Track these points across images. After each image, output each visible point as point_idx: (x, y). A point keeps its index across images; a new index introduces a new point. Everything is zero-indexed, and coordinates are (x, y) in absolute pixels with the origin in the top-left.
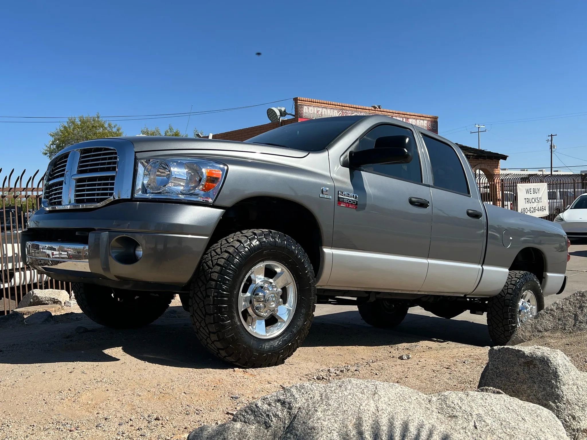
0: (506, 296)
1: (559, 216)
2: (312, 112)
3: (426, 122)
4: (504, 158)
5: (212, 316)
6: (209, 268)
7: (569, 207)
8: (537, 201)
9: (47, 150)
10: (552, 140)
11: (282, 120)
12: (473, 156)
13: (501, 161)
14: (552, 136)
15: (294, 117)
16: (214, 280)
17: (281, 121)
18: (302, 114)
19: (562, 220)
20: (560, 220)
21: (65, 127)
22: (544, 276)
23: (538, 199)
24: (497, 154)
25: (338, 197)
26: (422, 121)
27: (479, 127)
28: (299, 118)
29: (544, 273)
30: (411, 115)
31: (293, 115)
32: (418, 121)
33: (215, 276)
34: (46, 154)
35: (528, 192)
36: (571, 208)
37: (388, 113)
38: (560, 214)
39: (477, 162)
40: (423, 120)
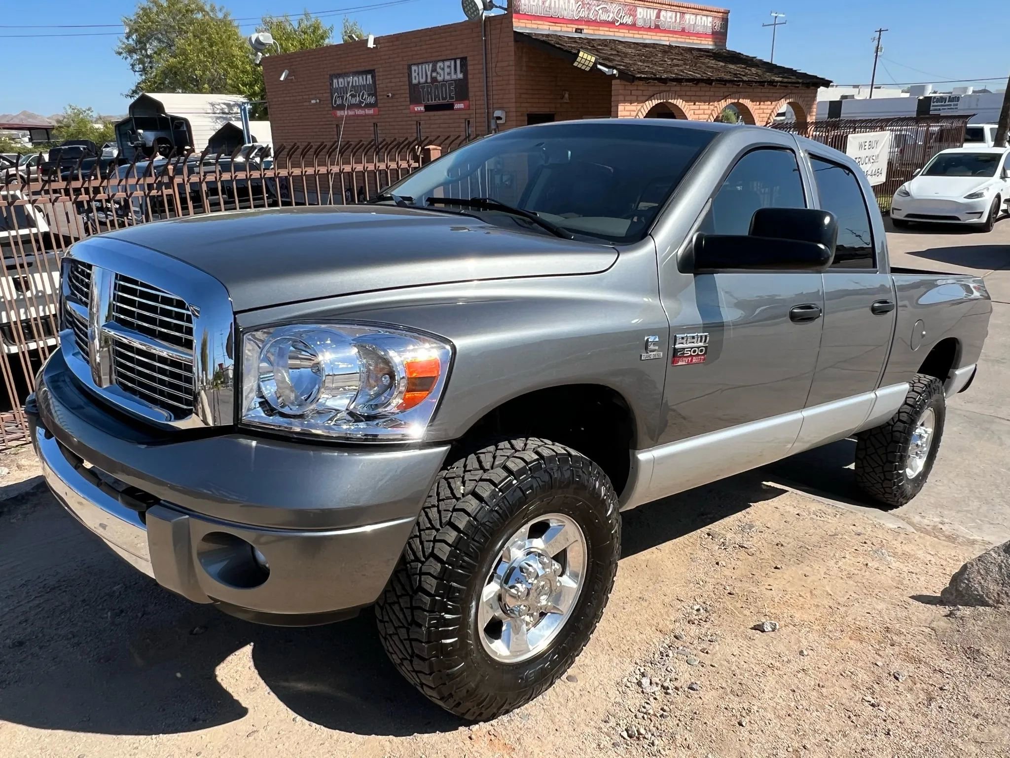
0: (896, 425)
1: (903, 188)
2: (535, 4)
3: (710, 19)
4: (827, 84)
5: (427, 662)
6: (417, 559)
7: (919, 172)
8: (872, 161)
9: (123, 48)
10: (879, 38)
11: (486, 17)
12: (781, 82)
13: (821, 89)
14: (880, 31)
15: (506, 12)
16: (428, 594)
17: (484, 18)
18: (519, 6)
19: (907, 194)
20: (904, 193)
21: (144, 9)
22: (949, 375)
23: (874, 158)
24: (816, 77)
25: (675, 349)
26: (704, 18)
27: (776, 17)
28: (514, 15)
29: (951, 370)
30: (688, 8)
31: (505, 9)
32: (699, 17)
33: (430, 584)
34: (120, 53)
35: (861, 146)
36: (922, 175)
37: (655, 5)
38: (906, 184)
39: (786, 91)
40: (707, 16)
